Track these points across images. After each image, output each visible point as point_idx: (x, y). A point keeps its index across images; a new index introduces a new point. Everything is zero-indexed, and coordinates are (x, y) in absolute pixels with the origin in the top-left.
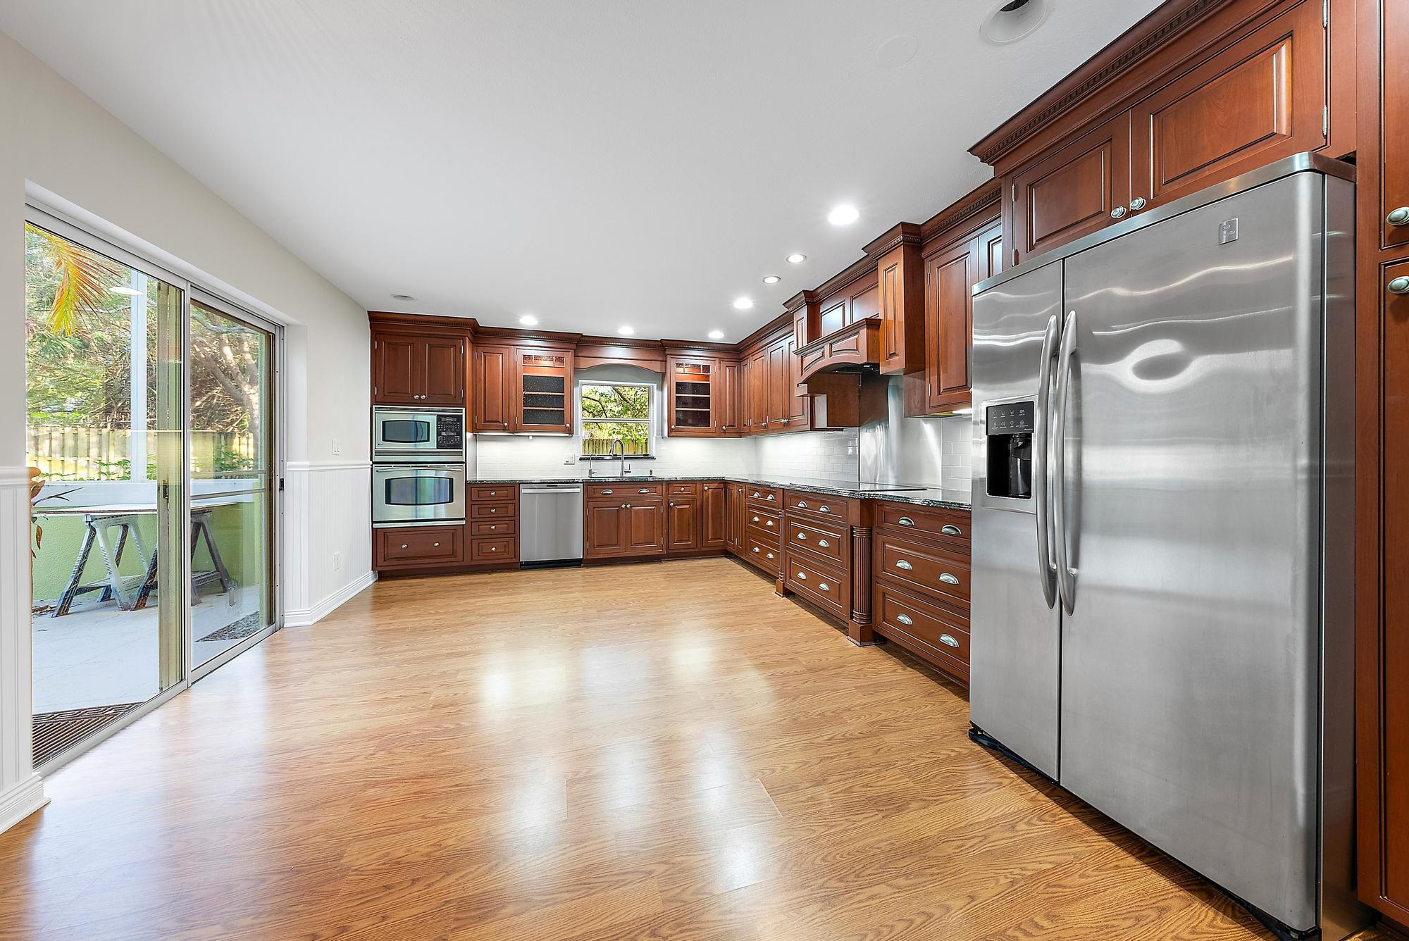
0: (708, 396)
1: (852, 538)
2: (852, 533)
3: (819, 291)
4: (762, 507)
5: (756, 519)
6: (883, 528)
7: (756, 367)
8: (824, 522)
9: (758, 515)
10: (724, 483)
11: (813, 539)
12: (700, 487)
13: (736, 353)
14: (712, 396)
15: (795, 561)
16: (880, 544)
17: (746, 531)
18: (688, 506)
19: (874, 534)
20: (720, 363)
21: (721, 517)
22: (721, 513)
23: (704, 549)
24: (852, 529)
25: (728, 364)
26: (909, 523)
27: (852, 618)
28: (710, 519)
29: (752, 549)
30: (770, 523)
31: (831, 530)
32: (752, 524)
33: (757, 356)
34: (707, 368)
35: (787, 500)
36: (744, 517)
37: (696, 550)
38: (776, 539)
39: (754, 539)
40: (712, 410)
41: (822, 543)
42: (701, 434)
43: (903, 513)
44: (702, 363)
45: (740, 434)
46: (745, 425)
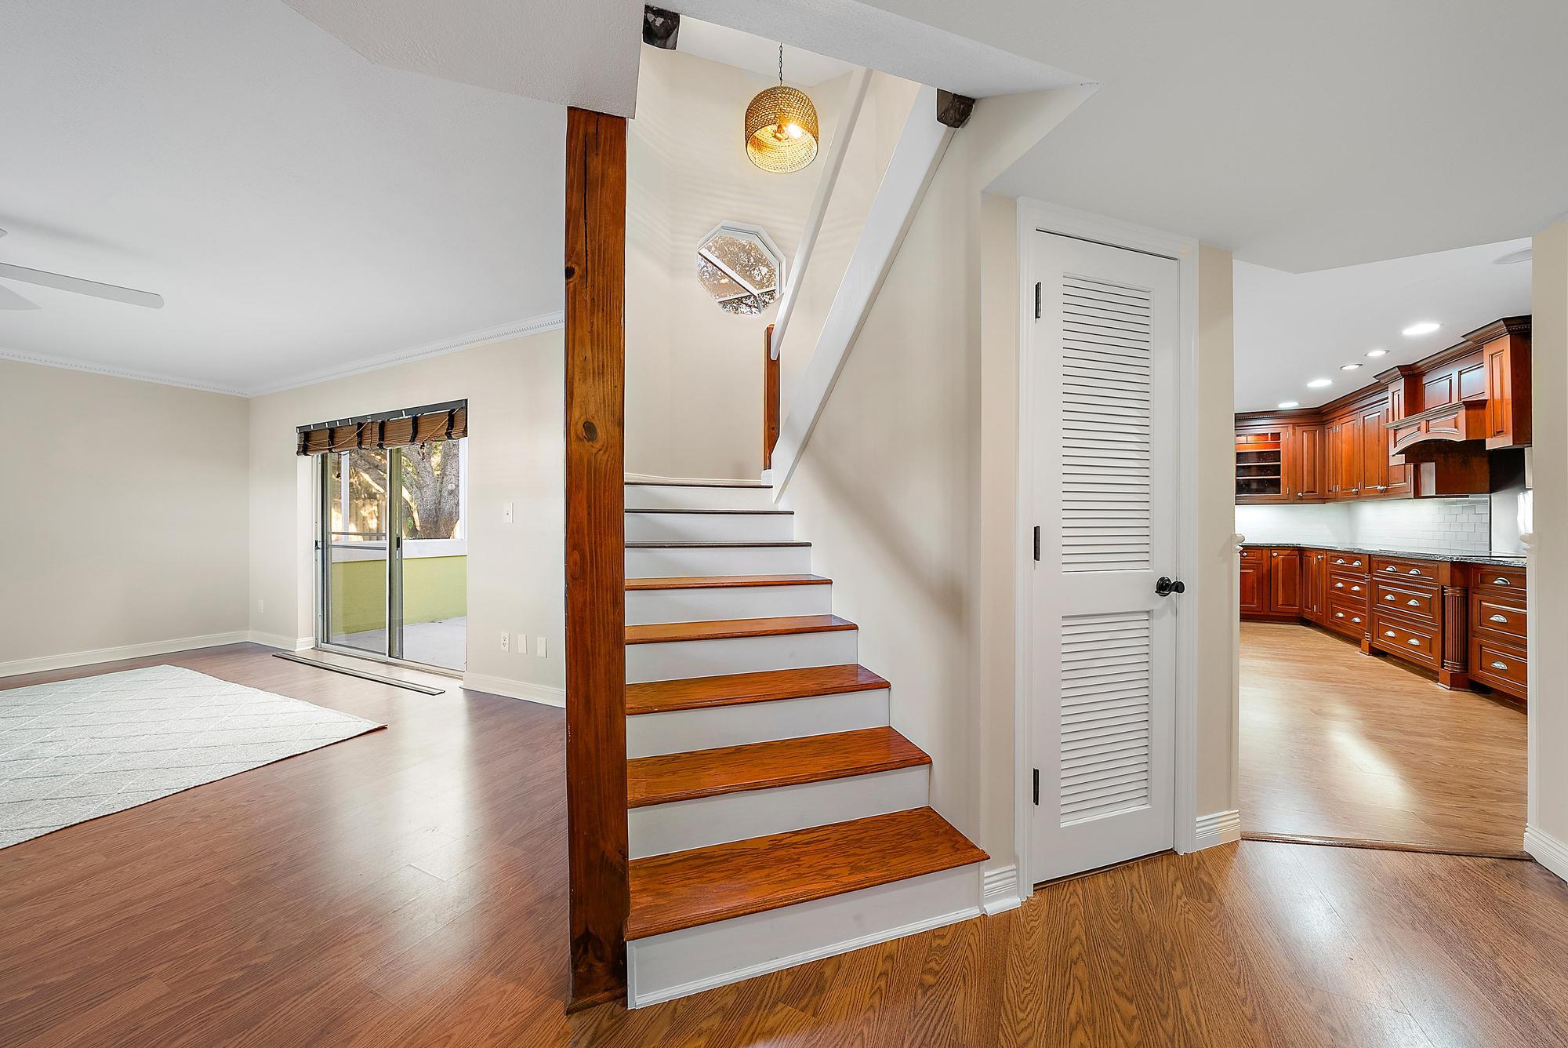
0: (1279, 463)
1: (1443, 598)
2: (1443, 592)
3: (1419, 364)
4: (1347, 574)
5: (1340, 585)
6: (1479, 588)
7: (1343, 431)
8: (1414, 584)
9: (1342, 582)
10: (1301, 551)
11: (1402, 600)
12: (1268, 554)
13: (1318, 417)
14: (1283, 463)
15: (1383, 621)
16: (1476, 603)
17: (1327, 598)
18: (1252, 571)
19: (1470, 593)
20: (1294, 428)
21: (1295, 585)
22: (1295, 580)
23: (1271, 614)
24: (1443, 588)
25: (1304, 428)
26: (1504, 583)
27: (1443, 666)
28: (1280, 585)
29: (1333, 615)
30: (1356, 588)
31: (1421, 590)
32: (1336, 590)
33: (1345, 420)
34: (1276, 436)
35: (1374, 565)
36: (1325, 584)
37: (1262, 613)
38: (1362, 603)
39: (1337, 604)
40: (1283, 477)
41: (1412, 603)
42: (1268, 502)
43: (1497, 575)
44: (1269, 431)
45: (1323, 499)
46: (1329, 491)
